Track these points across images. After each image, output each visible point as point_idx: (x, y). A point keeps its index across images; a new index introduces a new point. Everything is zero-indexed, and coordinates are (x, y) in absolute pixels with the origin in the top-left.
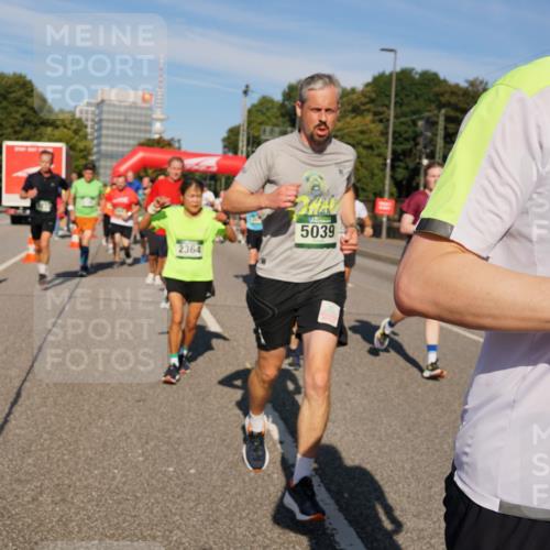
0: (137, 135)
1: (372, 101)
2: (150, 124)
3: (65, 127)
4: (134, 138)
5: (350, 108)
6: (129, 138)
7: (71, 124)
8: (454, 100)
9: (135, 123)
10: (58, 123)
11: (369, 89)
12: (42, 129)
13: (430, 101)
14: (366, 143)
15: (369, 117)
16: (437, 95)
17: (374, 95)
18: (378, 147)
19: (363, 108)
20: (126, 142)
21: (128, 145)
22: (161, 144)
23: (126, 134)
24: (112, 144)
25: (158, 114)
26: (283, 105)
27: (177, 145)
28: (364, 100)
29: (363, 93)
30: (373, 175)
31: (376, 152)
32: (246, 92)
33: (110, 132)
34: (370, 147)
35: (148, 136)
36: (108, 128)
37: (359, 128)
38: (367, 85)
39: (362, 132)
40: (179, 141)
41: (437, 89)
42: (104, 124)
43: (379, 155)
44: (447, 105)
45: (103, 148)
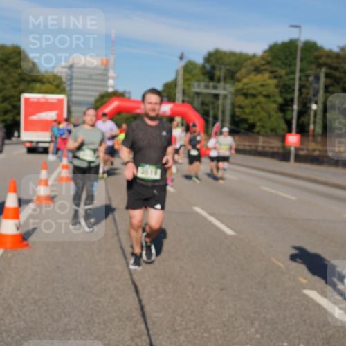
0: (98, 88)
1: (269, 63)
2: (106, 81)
3: (49, 82)
4: (96, 91)
5: (252, 68)
6: (92, 91)
7: (54, 80)
8: (329, 61)
9: (97, 80)
10: (45, 80)
11: (267, 54)
12: (33, 85)
13: (311, 62)
14: (265, 93)
15: (267, 75)
16: (317, 58)
17: (270, 59)
18: (274, 96)
19: (262, 68)
20: (90, 93)
21: (92, 96)
22: (116, 95)
23: (90, 88)
24: (81, 95)
25: (111, 73)
26: (203, 67)
27: (127, 96)
28: (263, 62)
29: (262, 58)
30: (270, 116)
31: (272, 99)
32: (181, 58)
33: (78, 87)
34: (268, 96)
35: (105, 89)
36: (77, 84)
37: (260, 83)
38: (265, 52)
39: (262, 86)
40: (129, 93)
41: (316, 54)
42: (74, 81)
43: (275, 102)
44: (325, 65)
45: (74, 98)
